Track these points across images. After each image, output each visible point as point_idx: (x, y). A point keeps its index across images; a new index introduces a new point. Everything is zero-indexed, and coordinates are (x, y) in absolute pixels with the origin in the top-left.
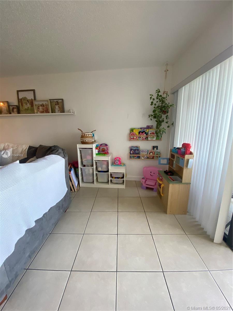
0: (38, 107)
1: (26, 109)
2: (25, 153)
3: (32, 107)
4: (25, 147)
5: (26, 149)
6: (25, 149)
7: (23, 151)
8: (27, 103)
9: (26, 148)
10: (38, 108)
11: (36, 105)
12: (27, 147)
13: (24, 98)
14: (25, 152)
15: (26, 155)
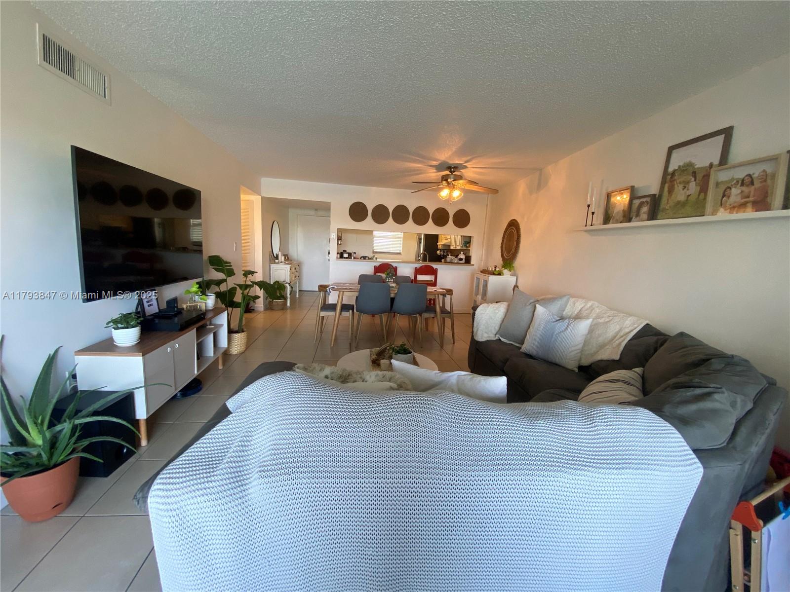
0: (725, 191)
1: (679, 202)
2: (620, 344)
3: (702, 194)
4: (630, 326)
5: (632, 331)
6: (627, 330)
7: (618, 337)
8: (688, 182)
9: (632, 328)
10: (724, 196)
11: (717, 184)
12: (636, 326)
13: (684, 166)
14: (620, 340)
15: (620, 352)
